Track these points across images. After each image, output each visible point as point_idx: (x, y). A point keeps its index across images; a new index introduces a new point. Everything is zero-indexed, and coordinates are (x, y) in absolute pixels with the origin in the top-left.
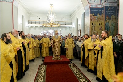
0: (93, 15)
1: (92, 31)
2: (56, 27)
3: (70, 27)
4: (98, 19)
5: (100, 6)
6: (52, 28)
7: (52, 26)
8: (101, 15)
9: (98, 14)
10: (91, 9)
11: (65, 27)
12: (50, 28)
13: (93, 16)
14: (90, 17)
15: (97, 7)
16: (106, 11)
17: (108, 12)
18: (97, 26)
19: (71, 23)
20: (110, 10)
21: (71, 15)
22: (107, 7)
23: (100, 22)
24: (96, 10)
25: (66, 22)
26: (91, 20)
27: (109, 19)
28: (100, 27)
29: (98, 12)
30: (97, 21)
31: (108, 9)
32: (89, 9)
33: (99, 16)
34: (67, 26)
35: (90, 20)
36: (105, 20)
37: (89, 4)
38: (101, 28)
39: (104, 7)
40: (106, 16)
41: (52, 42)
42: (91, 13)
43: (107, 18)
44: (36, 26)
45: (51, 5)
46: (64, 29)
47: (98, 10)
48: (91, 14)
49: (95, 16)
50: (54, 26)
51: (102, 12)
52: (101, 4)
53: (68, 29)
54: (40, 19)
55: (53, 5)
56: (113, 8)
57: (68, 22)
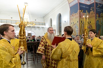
0: (82, 11)
1: (81, 29)
3: (43, 28)
5: (88, 3)
9: (86, 11)
10: (80, 4)
13: (82, 13)
14: (80, 13)
15: (85, 3)
19: (45, 24)
21: (44, 17)
22: (96, 3)
24: (85, 7)
25: (40, 23)
27: (99, 17)
29: (86, 9)
31: (98, 6)
32: (78, 4)
34: (40, 26)
35: (80, 17)
36: (96, 17)
38: (89, 27)
40: (96, 14)
42: (80, 9)
43: (97, 15)
46: (37, 29)
47: (86, 7)
48: (80, 11)
49: (84, 13)
54: (12, 18)
55: (27, 4)
56: (101, 6)
57: (41, 23)
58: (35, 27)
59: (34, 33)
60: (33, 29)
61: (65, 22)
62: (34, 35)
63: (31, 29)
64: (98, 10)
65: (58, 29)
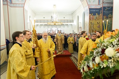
1: (91, 29)
2: (59, 25)
3: (71, 25)
4: (96, 18)
5: (99, 7)
6: (55, 26)
7: (55, 24)
8: (99, 14)
9: (96, 14)
10: (90, 9)
11: (67, 25)
12: (53, 26)
13: (92, 16)
14: (89, 17)
15: (96, 8)
16: (104, 11)
17: (106, 11)
18: (96, 24)
20: (107, 10)
21: (72, 14)
22: (104, 8)
23: (98, 21)
24: (95, 11)
26: (90, 19)
27: (106, 18)
28: (98, 25)
29: (96, 12)
30: (96, 20)
31: (106, 9)
33: (97, 15)
36: (103, 19)
37: (88, 5)
39: (102, 7)
40: (103, 16)
41: (56, 40)
44: (41, 25)
45: (55, 5)
46: (66, 26)
47: (96, 11)
48: (90, 14)
49: (94, 16)
50: (57, 24)
51: (100, 12)
52: (99, 4)
53: (70, 27)
54: (44, 18)
55: (56, 5)
56: (110, 8)
58: (63, 25)
59: (63, 30)
60: (62, 27)
63: (60, 27)
64: (106, 12)
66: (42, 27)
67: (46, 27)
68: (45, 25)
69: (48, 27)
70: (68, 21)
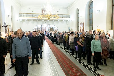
3: (67, 21)
6: (46, 22)
11: (62, 21)
12: (44, 22)
34: (64, 19)
44: (28, 20)
46: (60, 23)
53: (65, 23)
54: (32, 11)
57: (65, 15)
58: (57, 20)
59: (56, 27)
60: (55, 23)
61: (99, 11)
62: (56, 29)
63: (53, 23)
65: (88, 22)
66: (30, 23)
67: (36, 23)
68: (34, 20)
69: (38, 23)
70: (62, 16)
